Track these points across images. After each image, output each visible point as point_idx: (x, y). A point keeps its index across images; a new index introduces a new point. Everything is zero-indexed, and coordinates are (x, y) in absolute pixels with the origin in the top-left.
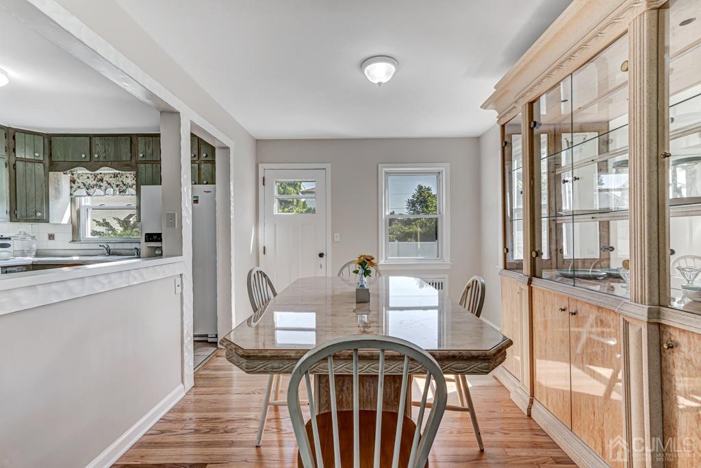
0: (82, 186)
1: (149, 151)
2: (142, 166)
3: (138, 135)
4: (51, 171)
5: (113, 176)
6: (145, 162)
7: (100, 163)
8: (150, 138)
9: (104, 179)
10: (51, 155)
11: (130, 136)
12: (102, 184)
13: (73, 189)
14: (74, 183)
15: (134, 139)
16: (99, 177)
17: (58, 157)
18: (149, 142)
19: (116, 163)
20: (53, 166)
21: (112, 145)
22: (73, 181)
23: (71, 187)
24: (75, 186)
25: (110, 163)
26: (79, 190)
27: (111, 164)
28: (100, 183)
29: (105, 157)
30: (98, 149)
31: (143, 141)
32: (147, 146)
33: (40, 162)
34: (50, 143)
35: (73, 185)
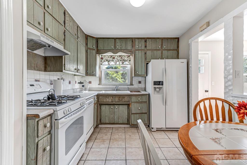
0: (105, 60)
1: (140, 45)
2: (137, 52)
3: (135, 38)
4: (97, 54)
5: (119, 56)
6: (138, 50)
7: (118, 50)
8: (141, 40)
9: (115, 58)
10: (97, 47)
11: (132, 38)
12: (114, 60)
13: (102, 62)
14: (102, 59)
15: (134, 40)
16: (113, 57)
17: (101, 48)
18: (140, 41)
19: (125, 50)
20: (99, 52)
21: (124, 42)
22: (102, 58)
23: (101, 61)
24: (103, 60)
25: (123, 50)
26: (104, 62)
27: (123, 51)
28: (113, 59)
29: (121, 48)
30: (118, 44)
31: (138, 41)
32: (139, 43)
33: (94, 50)
34: (97, 42)
35: (102, 60)
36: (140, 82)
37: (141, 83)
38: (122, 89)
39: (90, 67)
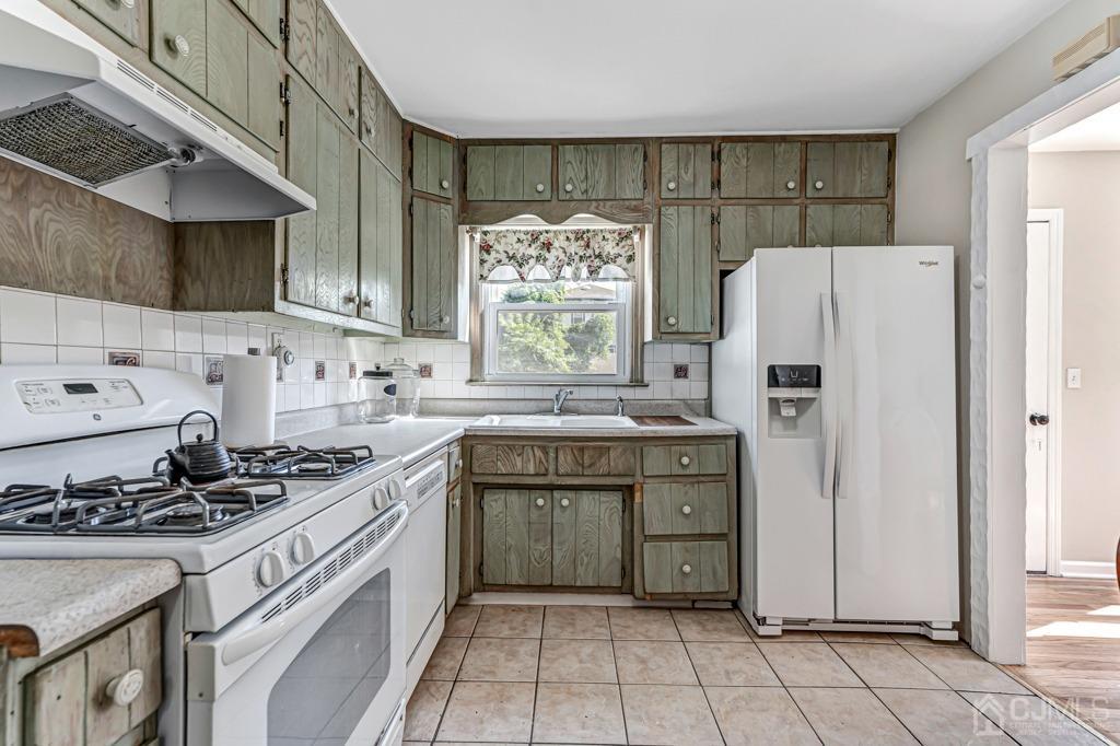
0: (503, 257)
1: (688, 178)
2: (672, 210)
3: (660, 141)
4: (463, 223)
5: (572, 237)
6: (677, 202)
7: (573, 204)
8: (691, 148)
9: (556, 244)
10: (464, 187)
11: (643, 144)
12: (547, 255)
13: (486, 266)
14: (488, 252)
15: (652, 151)
16: (542, 238)
17: (480, 190)
18: (689, 154)
19: (610, 203)
20: (470, 212)
21: (602, 162)
22: (486, 248)
23: (482, 262)
24: (491, 258)
25: (594, 204)
26: (499, 268)
27: (597, 208)
28: (544, 252)
29: (586, 191)
30: (570, 173)
31: (674, 154)
32: (682, 165)
33: (447, 201)
34: (464, 160)
35: (486, 256)
36: (681, 372)
37: (686, 376)
38: (592, 405)
39: (424, 291)
